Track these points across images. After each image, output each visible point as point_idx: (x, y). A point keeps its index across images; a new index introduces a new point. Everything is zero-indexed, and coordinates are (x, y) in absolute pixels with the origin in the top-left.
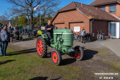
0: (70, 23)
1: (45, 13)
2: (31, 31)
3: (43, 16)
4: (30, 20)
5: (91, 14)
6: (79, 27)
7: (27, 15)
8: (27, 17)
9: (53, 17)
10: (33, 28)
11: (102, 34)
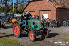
0: (39, 11)
1: (18, 2)
2: (5, 18)
3: (16, 4)
4: (4, 8)
5: (58, 3)
6: (48, 15)
7: (2, 3)
8: (2, 5)
9: (25, 5)
10: (7, 15)
11: (67, 21)
